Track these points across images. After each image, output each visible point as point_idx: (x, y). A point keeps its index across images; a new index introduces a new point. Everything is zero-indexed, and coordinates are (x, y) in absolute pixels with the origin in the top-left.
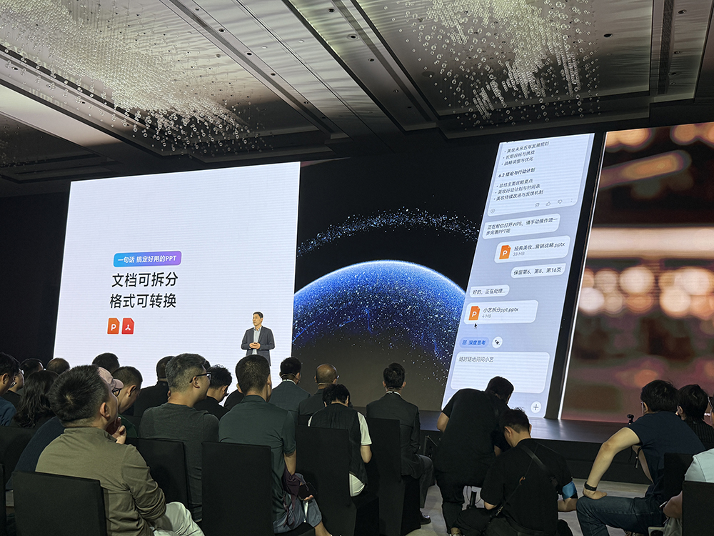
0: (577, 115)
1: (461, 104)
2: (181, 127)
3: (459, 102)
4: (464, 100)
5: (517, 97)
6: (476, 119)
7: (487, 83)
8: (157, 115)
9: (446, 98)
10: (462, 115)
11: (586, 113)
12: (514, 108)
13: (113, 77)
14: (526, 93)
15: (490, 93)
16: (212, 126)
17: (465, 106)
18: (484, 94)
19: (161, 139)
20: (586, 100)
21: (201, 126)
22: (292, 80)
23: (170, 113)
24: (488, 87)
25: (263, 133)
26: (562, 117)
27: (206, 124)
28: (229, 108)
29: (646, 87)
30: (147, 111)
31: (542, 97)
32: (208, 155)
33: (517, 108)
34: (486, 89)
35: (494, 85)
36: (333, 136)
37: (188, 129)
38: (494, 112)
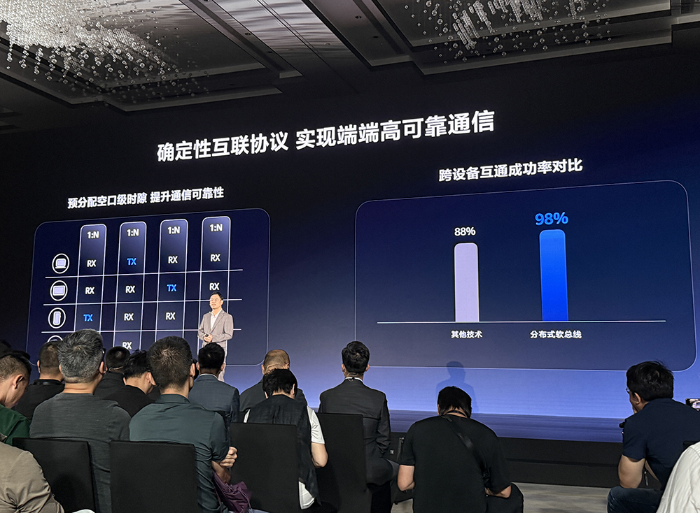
0: (582, 42)
1: (438, 32)
2: (93, 68)
3: (436, 28)
4: (442, 26)
5: (507, 20)
6: (458, 49)
7: (469, 4)
8: (63, 54)
9: (419, 24)
10: (441, 45)
11: (594, 40)
12: (504, 35)
13: (7, 7)
14: (518, 16)
15: (474, 17)
16: (132, 64)
17: (443, 33)
18: (466, 19)
19: (70, 82)
20: (593, 23)
21: (117, 65)
22: (227, 7)
23: (79, 50)
24: (471, 9)
25: (196, 74)
26: (564, 45)
27: (124, 62)
28: (152, 42)
29: (667, 6)
30: (51, 49)
31: (539, 21)
32: (128, 102)
33: (508, 34)
34: (468, 12)
35: (478, 6)
36: (282, 75)
37: (101, 69)
38: (479, 41)
